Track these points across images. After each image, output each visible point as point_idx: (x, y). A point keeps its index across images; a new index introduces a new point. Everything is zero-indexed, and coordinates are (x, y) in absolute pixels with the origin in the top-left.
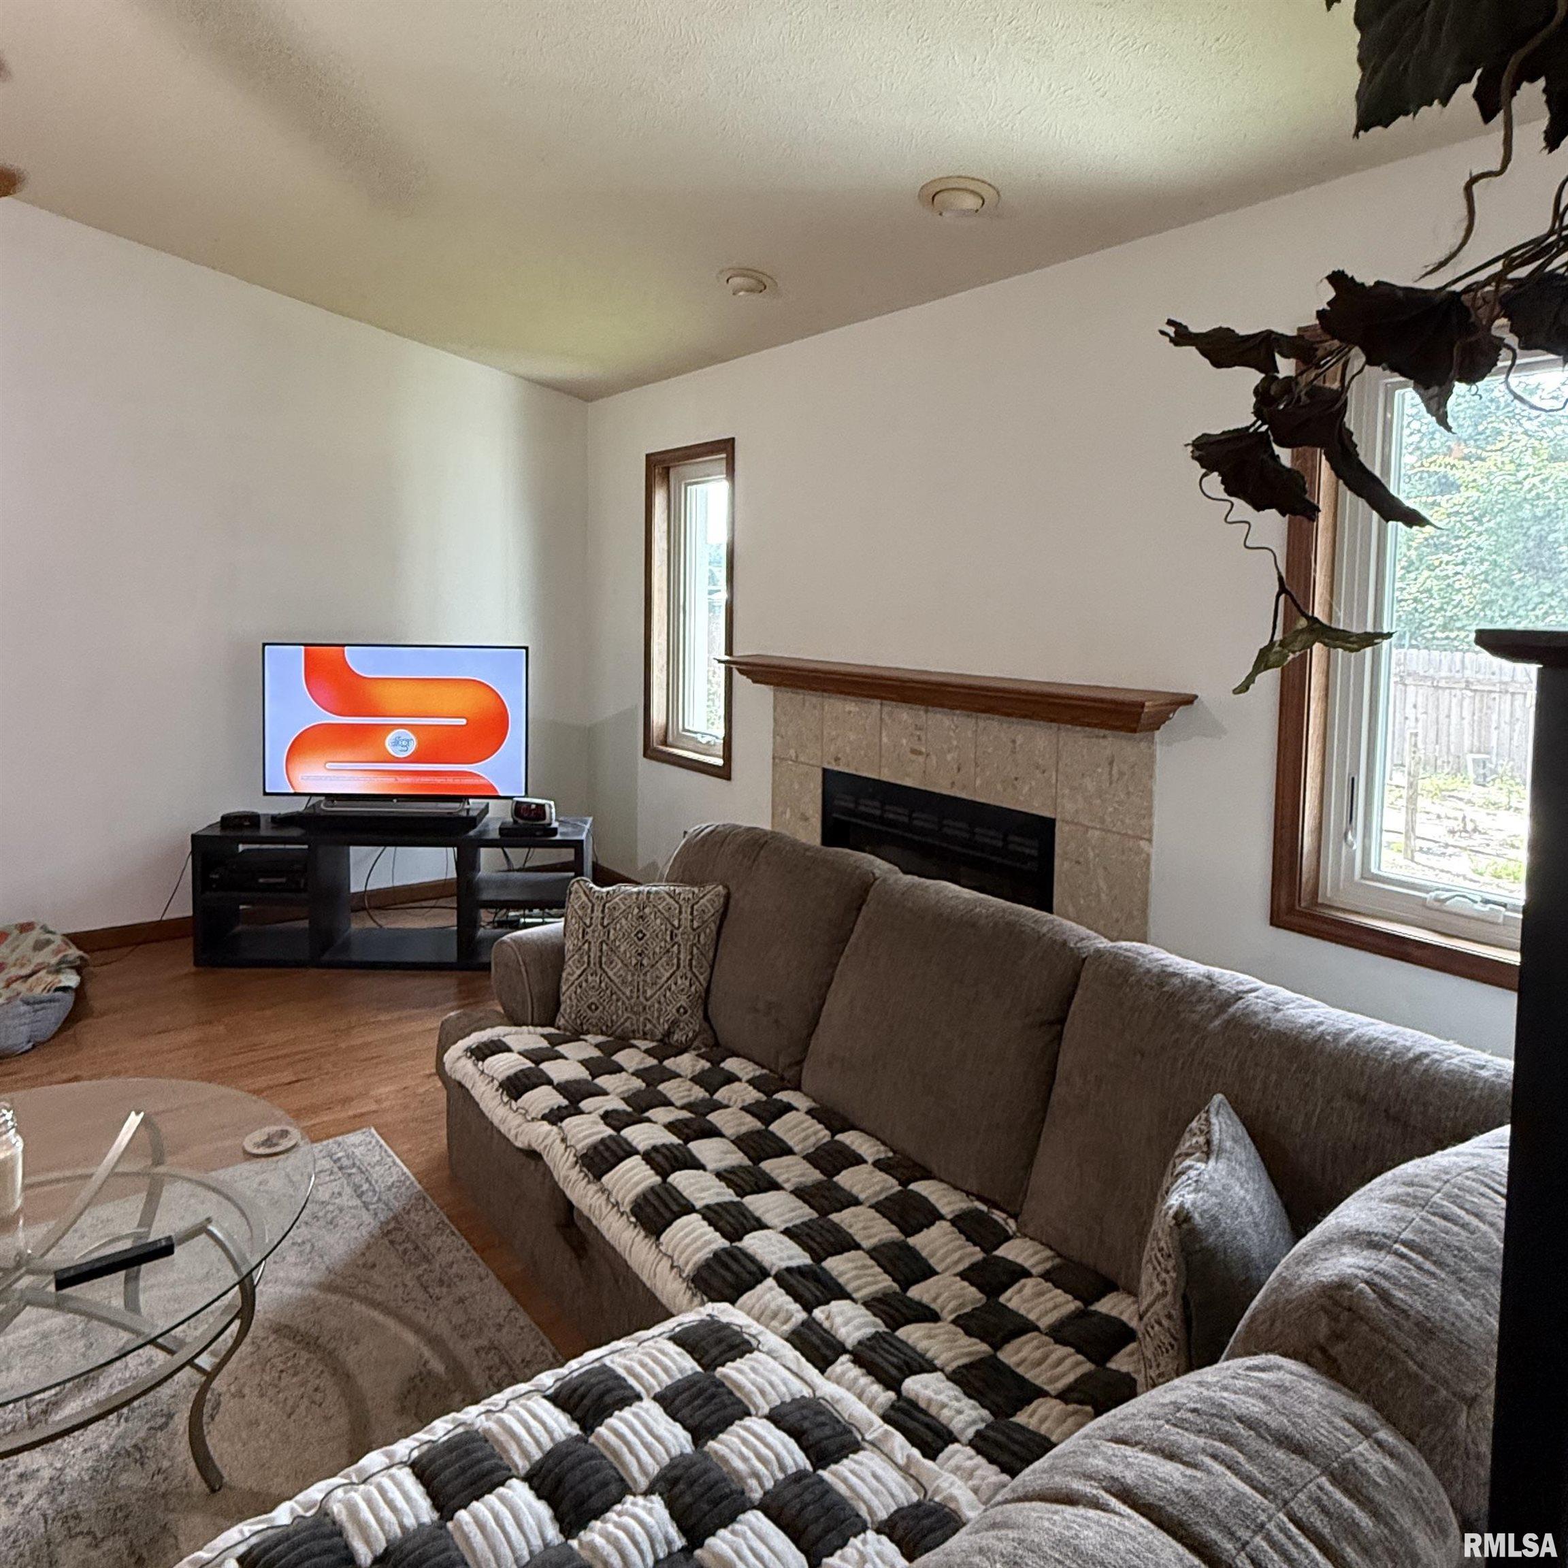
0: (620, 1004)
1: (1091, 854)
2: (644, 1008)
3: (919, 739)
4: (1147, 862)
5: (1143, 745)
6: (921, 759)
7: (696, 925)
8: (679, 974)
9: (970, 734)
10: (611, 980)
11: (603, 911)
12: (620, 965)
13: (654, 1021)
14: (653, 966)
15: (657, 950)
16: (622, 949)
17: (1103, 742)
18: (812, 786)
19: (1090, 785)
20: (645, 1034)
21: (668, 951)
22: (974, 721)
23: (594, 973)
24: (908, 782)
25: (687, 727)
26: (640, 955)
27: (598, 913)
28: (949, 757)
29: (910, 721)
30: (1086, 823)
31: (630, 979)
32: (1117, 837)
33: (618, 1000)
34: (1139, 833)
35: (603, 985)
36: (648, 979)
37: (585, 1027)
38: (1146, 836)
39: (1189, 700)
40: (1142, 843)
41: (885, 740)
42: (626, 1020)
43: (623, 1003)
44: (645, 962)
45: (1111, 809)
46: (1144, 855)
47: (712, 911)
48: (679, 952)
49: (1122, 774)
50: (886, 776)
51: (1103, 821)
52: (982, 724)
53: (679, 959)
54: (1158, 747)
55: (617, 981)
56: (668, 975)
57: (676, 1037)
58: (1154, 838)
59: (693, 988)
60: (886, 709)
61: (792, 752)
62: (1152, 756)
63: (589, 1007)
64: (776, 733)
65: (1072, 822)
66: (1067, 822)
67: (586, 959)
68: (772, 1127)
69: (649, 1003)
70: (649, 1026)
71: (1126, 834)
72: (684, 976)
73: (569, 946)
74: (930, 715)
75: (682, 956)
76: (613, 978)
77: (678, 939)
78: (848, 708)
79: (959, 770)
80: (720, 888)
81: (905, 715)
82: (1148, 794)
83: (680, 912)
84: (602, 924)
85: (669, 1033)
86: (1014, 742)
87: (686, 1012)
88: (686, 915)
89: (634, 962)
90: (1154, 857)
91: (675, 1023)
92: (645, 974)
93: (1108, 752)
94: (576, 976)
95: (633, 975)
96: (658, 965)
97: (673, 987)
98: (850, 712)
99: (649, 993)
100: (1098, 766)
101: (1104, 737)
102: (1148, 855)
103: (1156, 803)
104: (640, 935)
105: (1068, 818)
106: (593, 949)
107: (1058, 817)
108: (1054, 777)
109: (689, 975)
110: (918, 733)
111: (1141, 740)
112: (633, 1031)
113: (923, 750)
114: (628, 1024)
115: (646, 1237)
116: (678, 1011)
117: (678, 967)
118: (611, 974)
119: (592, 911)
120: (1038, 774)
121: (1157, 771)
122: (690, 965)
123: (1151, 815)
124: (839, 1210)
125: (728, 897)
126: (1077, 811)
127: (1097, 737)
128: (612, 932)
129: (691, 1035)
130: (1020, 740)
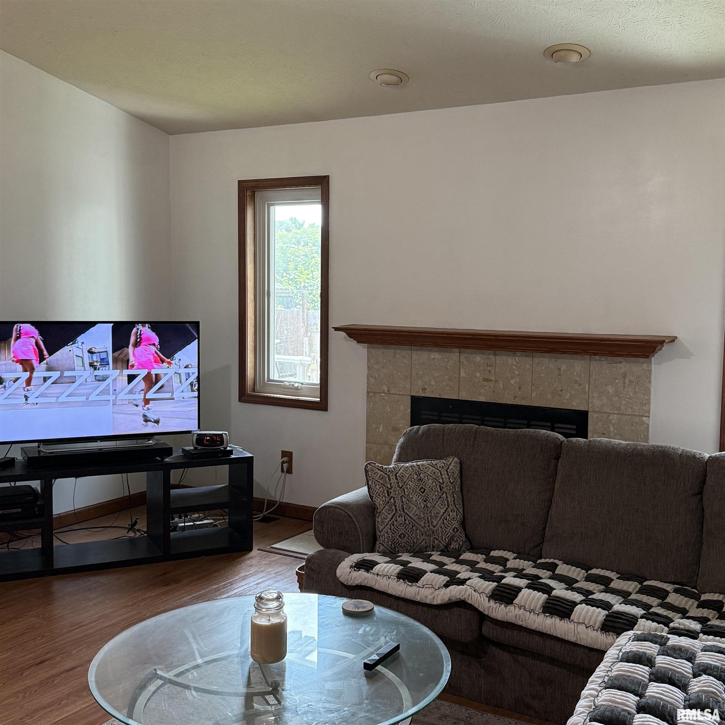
0: (418, 531)
1: (612, 429)
2: (433, 532)
3: (490, 372)
4: (648, 428)
5: (645, 366)
6: (491, 384)
7: (452, 481)
8: (449, 509)
9: (528, 366)
10: (412, 518)
11: (397, 479)
12: (415, 508)
13: (440, 539)
14: (434, 507)
15: (434, 497)
16: (414, 500)
17: (622, 365)
18: (402, 407)
19: (611, 389)
20: (433, 547)
21: (440, 497)
22: (531, 359)
23: (400, 516)
24: (482, 399)
25: (271, 378)
26: (425, 501)
27: (393, 481)
28: (512, 382)
29: (482, 362)
30: (608, 411)
31: (423, 516)
32: (629, 417)
33: (417, 530)
34: (641, 414)
35: (407, 522)
36: (433, 515)
37: (397, 549)
38: (647, 415)
39: (673, 340)
40: (644, 419)
41: (463, 374)
42: (422, 541)
43: (420, 530)
44: (429, 505)
45: (624, 402)
46: (645, 425)
47: (457, 472)
48: (447, 497)
49: (631, 382)
50: (464, 396)
51: (619, 409)
52: (536, 360)
53: (448, 501)
54: (653, 366)
55: (415, 518)
56: (443, 511)
57: (452, 546)
58: (651, 415)
59: (458, 516)
60: (463, 356)
61: (385, 388)
62: (650, 371)
63: (400, 536)
64: (369, 376)
65: (600, 412)
66: (596, 412)
67: (393, 507)
68: (557, 572)
69: (435, 529)
70: (436, 542)
71: (634, 415)
72: (452, 511)
73: (379, 502)
74: (497, 357)
75: (449, 499)
76: (412, 516)
77: (445, 489)
78: (432, 356)
79: (520, 388)
80: (456, 459)
81: (478, 358)
82: (647, 391)
83: (441, 474)
84: (399, 486)
85: (449, 544)
86: (559, 369)
87: (458, 531)
88: (445, 476)
89: (423, 506)
90: (650, 426)
91: (452, 538)
92: (430, 512)
93: (622, 371)
94: (389, 519)
95: (424, 513)
96: (436, 506)
97: (448, 517)
98: (434, 359)
99: (435, 524)
100: (616, 379)
101: (621, 362)
102: (648, 425)
103: (652, 397)
104: (422, 490)
105: (597, 410)
106: (397, 501)
107: (590, 410)
108: (587, 387)
109: (455, 509)
110: (489, 368)
111: (643, 363)
112: (426, 547)
113: (493, 379)
114: (423, 543)
115: (561, 620)
116: (453, 531)
117: (448, 506)
118: (410, 514)
119: (390, 480)
120: (576, 387)
121: (652, 379)
122: (454, 503)
123: (649, 403)
124: (630, 596)
125: (461, 464)
126: (602, 405)
127: (616, 363)
128: (406, 490)
129: (461, 543)
130: (564, 367)
